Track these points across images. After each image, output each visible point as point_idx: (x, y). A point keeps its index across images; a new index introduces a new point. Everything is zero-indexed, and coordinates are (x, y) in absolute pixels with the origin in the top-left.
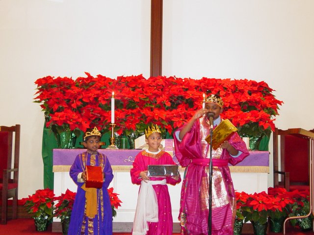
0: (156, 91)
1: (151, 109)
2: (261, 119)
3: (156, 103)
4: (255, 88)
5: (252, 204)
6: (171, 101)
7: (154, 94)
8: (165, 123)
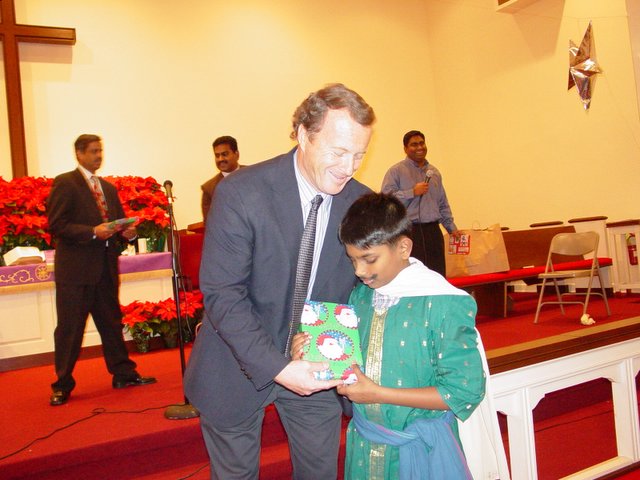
0: (24, 194)
1: (21, 216)
2: (157, 217)
3: (26, 208)
4: (143, 185)
5: (159, 313)
6: (45, 205)
7: (22, 198)
8: (41, 231)
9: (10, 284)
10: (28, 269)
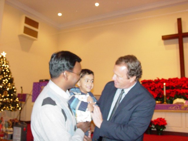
1: (180, 89)
3: (182, 87)
9: (173, 109)
10: (179, 105)
